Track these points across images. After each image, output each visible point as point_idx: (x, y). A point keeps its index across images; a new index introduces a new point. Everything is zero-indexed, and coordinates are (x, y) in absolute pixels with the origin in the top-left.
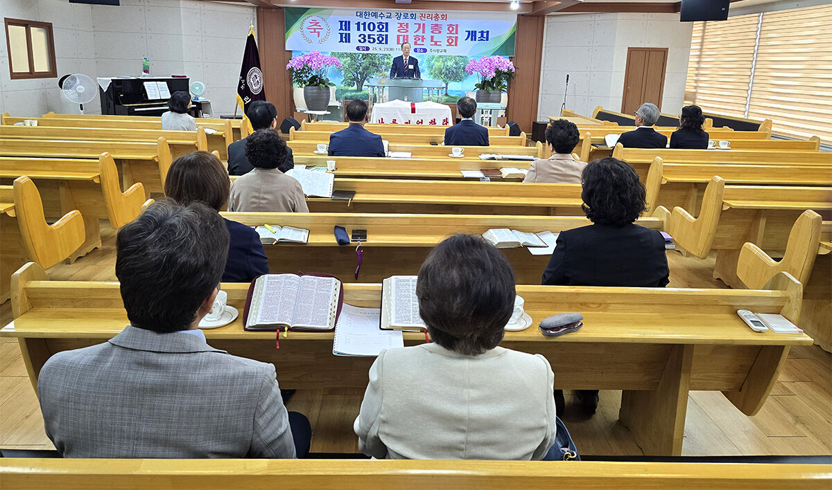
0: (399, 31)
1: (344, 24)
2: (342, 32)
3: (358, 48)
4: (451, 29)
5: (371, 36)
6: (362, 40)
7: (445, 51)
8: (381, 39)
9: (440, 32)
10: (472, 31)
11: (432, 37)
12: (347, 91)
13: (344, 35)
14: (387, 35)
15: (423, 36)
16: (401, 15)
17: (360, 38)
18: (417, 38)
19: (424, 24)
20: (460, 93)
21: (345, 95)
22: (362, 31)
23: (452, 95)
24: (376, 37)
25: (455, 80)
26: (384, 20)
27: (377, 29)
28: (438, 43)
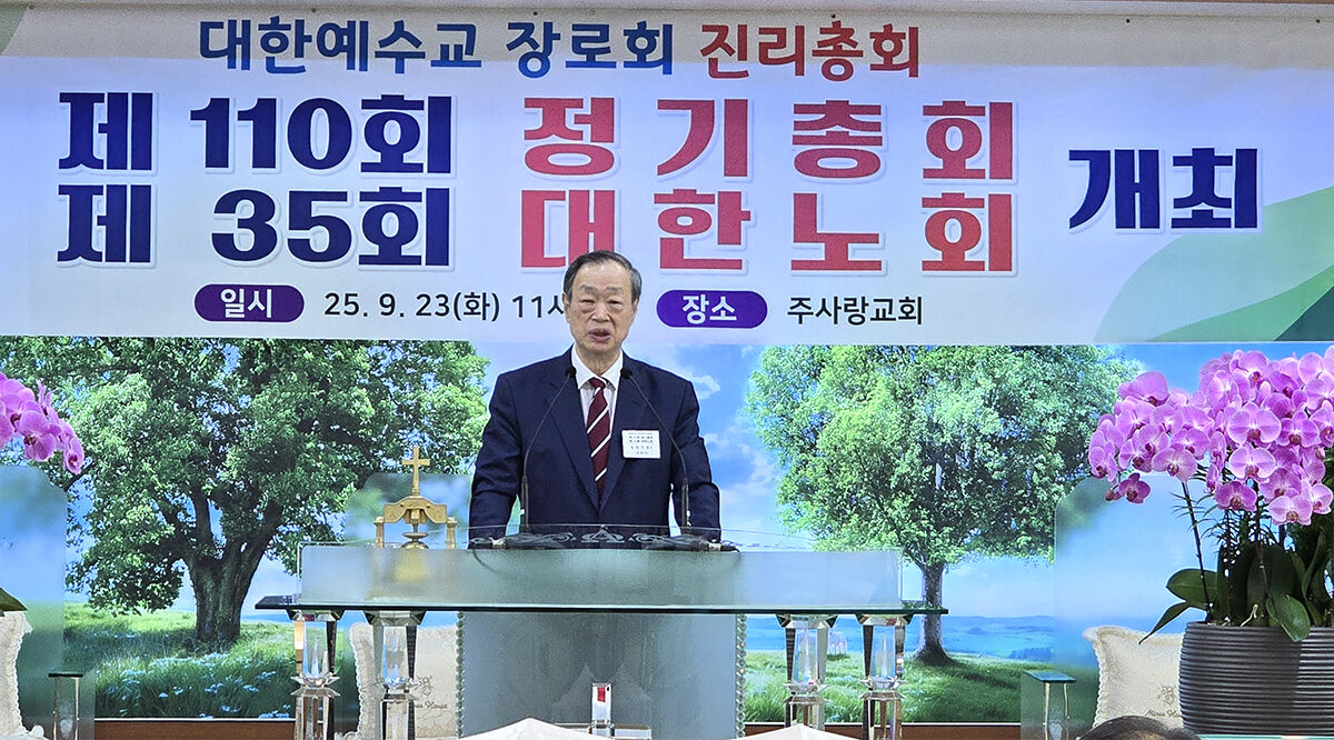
0: (537, 160)
1: (101, 114)
2: (82, 176)
3: (210, 303)
4: (954, 139)
5: (319, 209)
6: (245, 240)
7: (911, 309)
8: (391, 225)
9: (869, 165)
10: (1125, 156)
11: (805, 207)
13: (100, 206)
14: (439, 199)
15: (730, 202)
16: (550, 36)
17: (227, 223)
18: (679, 211)
19: (737, 110)
20: (1040, 641)
22: (241, 172)
23: (981, 661)
24: (353, 214)
25: (999, 536)
26: (420, 82)
27: (361, 151)
28: (856, 252)
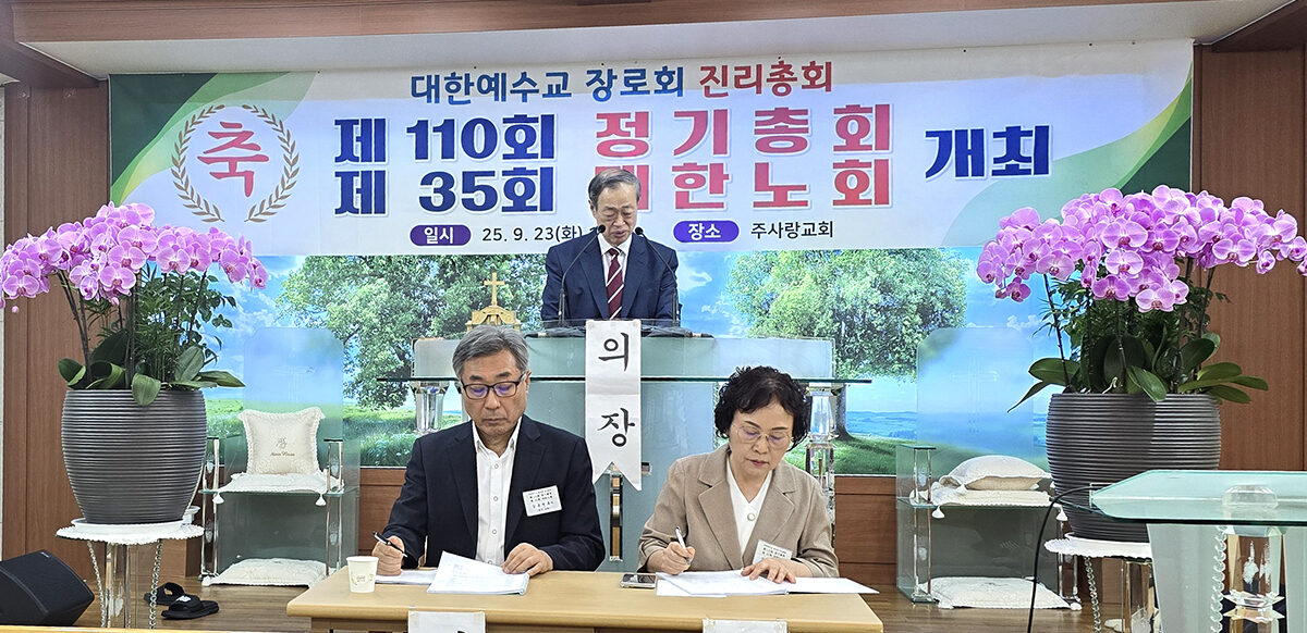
0: (604, 150)
1: (357, 131)
2: (347, 166)
3: (418, 236)
4: (853, 127)
5: (479, 181)
6: (438, 200)
7: (826, 229)
8: (520, 189)
9: (800, 145)
10: (961, 134)
11: (762, 171)
12: (371, 426)
13: (357, 183)
14: (547, 173)
15: (717, 169)
16: (611, 77)
17: (428, 191)
18: (687, 176)
19: (721, 116)
20: (907, 427)
21: (362, 444)
22: (435, 162)
23: (871, 439)
24: (498, 183)
25: (881, 363)
26: (536, 107)
27: (503, 147)
28: (792, 196)
